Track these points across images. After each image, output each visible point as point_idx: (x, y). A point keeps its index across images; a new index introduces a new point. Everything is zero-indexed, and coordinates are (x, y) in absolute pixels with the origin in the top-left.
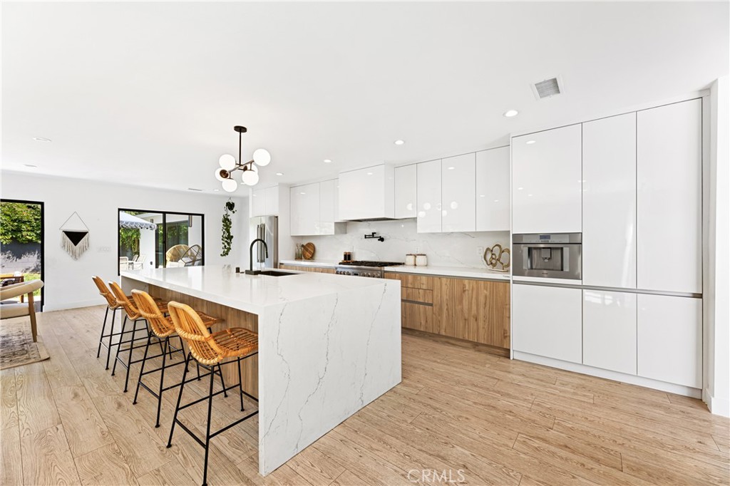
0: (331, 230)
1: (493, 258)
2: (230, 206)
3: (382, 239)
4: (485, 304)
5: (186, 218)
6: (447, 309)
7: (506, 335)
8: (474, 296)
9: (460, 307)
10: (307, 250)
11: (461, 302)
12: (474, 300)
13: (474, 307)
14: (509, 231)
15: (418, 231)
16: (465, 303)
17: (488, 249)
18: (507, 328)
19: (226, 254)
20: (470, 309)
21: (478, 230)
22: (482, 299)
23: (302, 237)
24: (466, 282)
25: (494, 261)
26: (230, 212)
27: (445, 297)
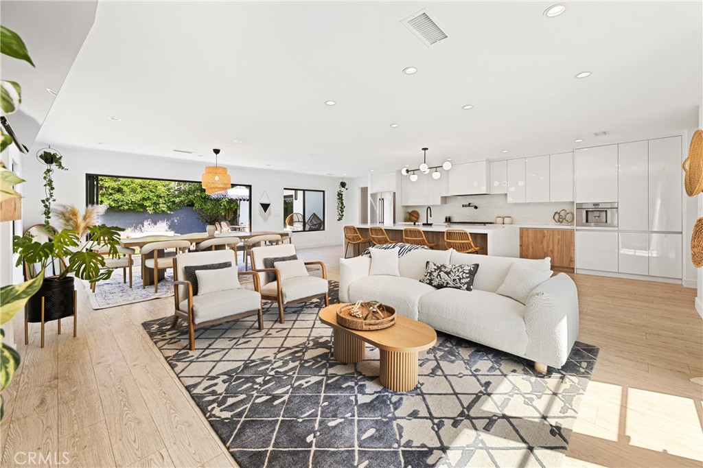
0: (439, 202)
1: (559, 217)
2: (343, 185)
3: (476, 208)
4: (558, 243)
5: (292, 193)
6: (532, 248)
7: (572, 260)
8: (551, 239)
9: (541, 246)
10: (413, 216)
11: (542, 243)
12: (551, 242)
13: (551, 246)
14: (574, 202)
15: (508, 202)
16: (545, 244)
17: (556, 213)
18: (572, 256)
19: (340, 219)
20: (548, 247)
21: (551, 201)
22: (556, 241)
23: (407, 207)
24: (546, 232)
25: (561, 220)
26: (343, 189)
27: (530, 241)
